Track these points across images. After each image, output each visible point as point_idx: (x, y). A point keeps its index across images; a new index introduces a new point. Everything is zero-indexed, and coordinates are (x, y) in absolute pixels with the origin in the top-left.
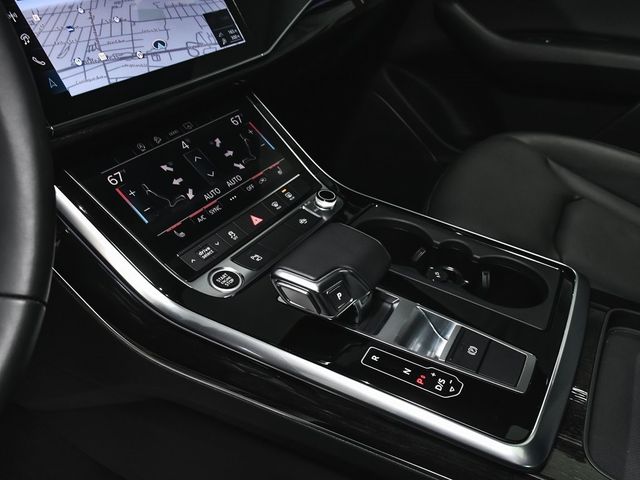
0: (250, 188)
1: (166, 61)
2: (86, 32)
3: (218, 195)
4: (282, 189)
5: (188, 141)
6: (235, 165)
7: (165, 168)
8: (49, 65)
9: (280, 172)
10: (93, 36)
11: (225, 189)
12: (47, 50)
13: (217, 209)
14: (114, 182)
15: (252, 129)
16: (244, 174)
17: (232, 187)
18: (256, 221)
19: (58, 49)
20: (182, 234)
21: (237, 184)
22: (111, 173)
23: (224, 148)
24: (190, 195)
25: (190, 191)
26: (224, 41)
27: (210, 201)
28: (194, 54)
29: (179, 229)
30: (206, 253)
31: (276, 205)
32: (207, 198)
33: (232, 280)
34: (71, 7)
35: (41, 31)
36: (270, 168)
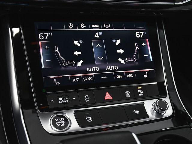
0: (119, 76)
3: (96, 72)
4: (139, 86)
5: (101, 34)
6: (120, 59)
7: (76, 43)
9: (145, 76)
11: (103, 70)
13: (90, 79)
14: (41, 37)
15: (146, 43)
16: (122, 68)
17: (108, 71)
18: (108, 97)
20: (58, 83)
21: (113, 70)
22: (43, 32)
23: (119, 47)
24: (79, 64)
25: (81, 62)
27: (89, 72)
29: (58, 80)
32: (88, 69)
33: (63, 124)
36: (141, 70)
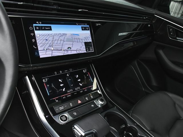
0: (82, 91)
1: (69, 53)
2: (51, 41)
3: (72, 92)
4: (90, 94)
5: (69, 74)
6: (80, 84)
7: (60, 80)
8: (37, 49)
10: (52, 43)
11: (74, 90)
12: (38, 44)
13: (70, 96)
14: (44, 81)
15: (88, 74)
16: (81, 87)
17: (76, 90)
18: (79, 102)
19: (41, 45)
20: (57, 101)
21: (78, 90)
22: (45, 78)
23: (78, 78)
24: (64, 90)
25: (64, 89)
26: (88, 50)
27: (69, 93)
28: (78, 52)
29: (57, 99)
30: (61, 108)
31: (87, 99)
32: (68, 92)
33: (65, 119)
34: (49, 34)
35: (38, 39)
36: (89, 87)
